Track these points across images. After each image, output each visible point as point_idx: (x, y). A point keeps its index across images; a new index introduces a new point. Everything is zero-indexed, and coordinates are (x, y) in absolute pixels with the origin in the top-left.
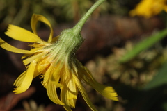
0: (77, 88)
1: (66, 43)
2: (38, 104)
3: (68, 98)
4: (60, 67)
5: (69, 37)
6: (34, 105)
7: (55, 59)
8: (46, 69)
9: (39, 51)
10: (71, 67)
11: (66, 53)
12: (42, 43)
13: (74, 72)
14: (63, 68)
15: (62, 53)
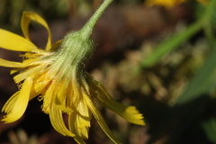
0: (90, 111)
1: (72, 51)
2: (29, 135)
3: (78, 126)
4: (66, 84)
5: (77, 43)
6: (23, 136)
7: (57, 73)
8: (47, 88)
9: (36, 63)
10: (81, 84)
11: (72, 64)
12: (39, 52)
13: (85, 90)
14: (70, 85)
15: (68, 65)
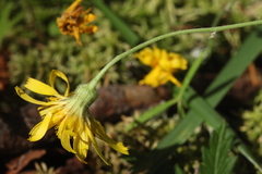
1: (82, 96)
7: (70, 111)
8: (61, 120)
9: (55, 103)
11: (81, 106)
12: (59, 96)
13: (88, 124)
15: (78, 106)
